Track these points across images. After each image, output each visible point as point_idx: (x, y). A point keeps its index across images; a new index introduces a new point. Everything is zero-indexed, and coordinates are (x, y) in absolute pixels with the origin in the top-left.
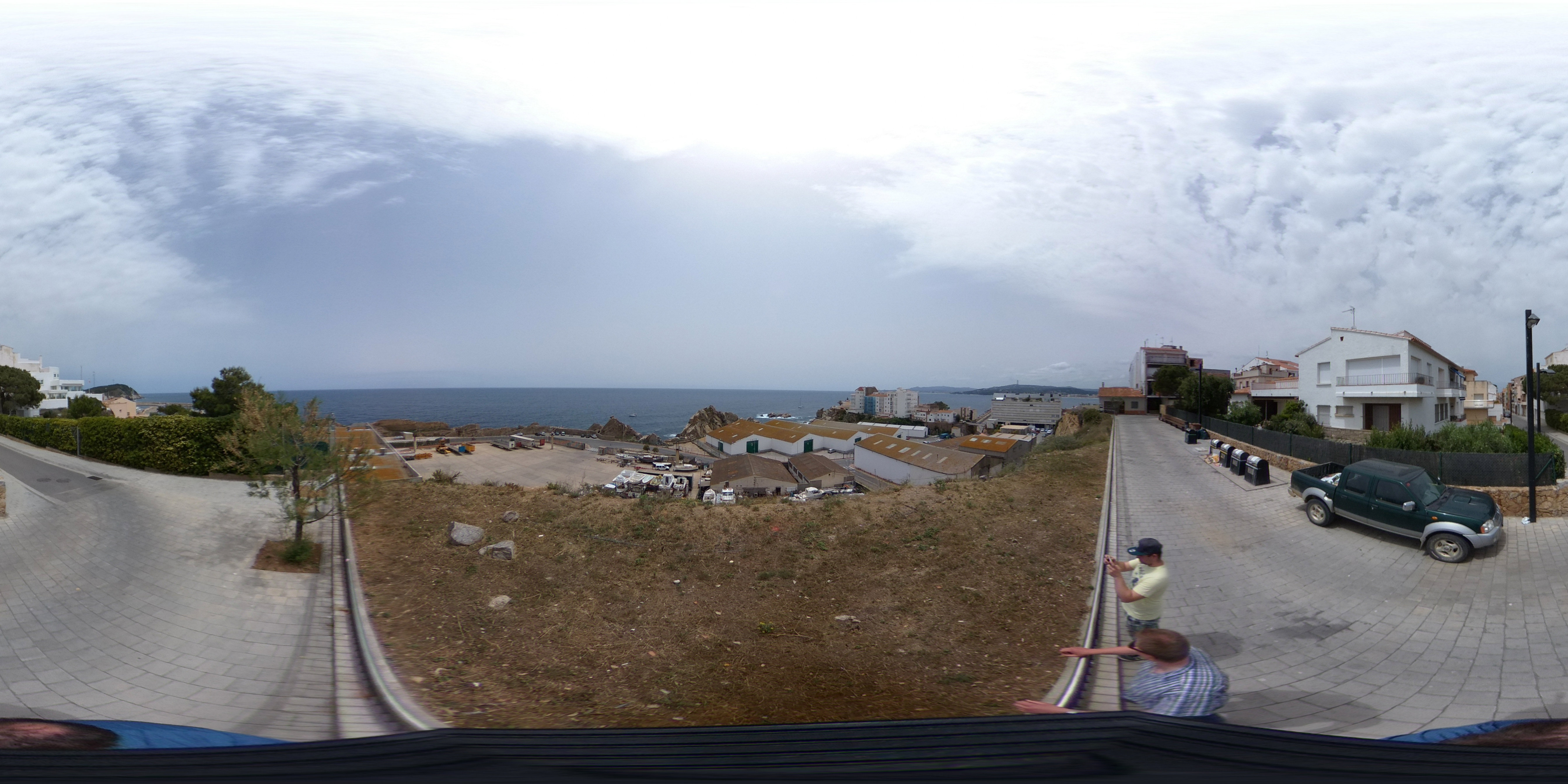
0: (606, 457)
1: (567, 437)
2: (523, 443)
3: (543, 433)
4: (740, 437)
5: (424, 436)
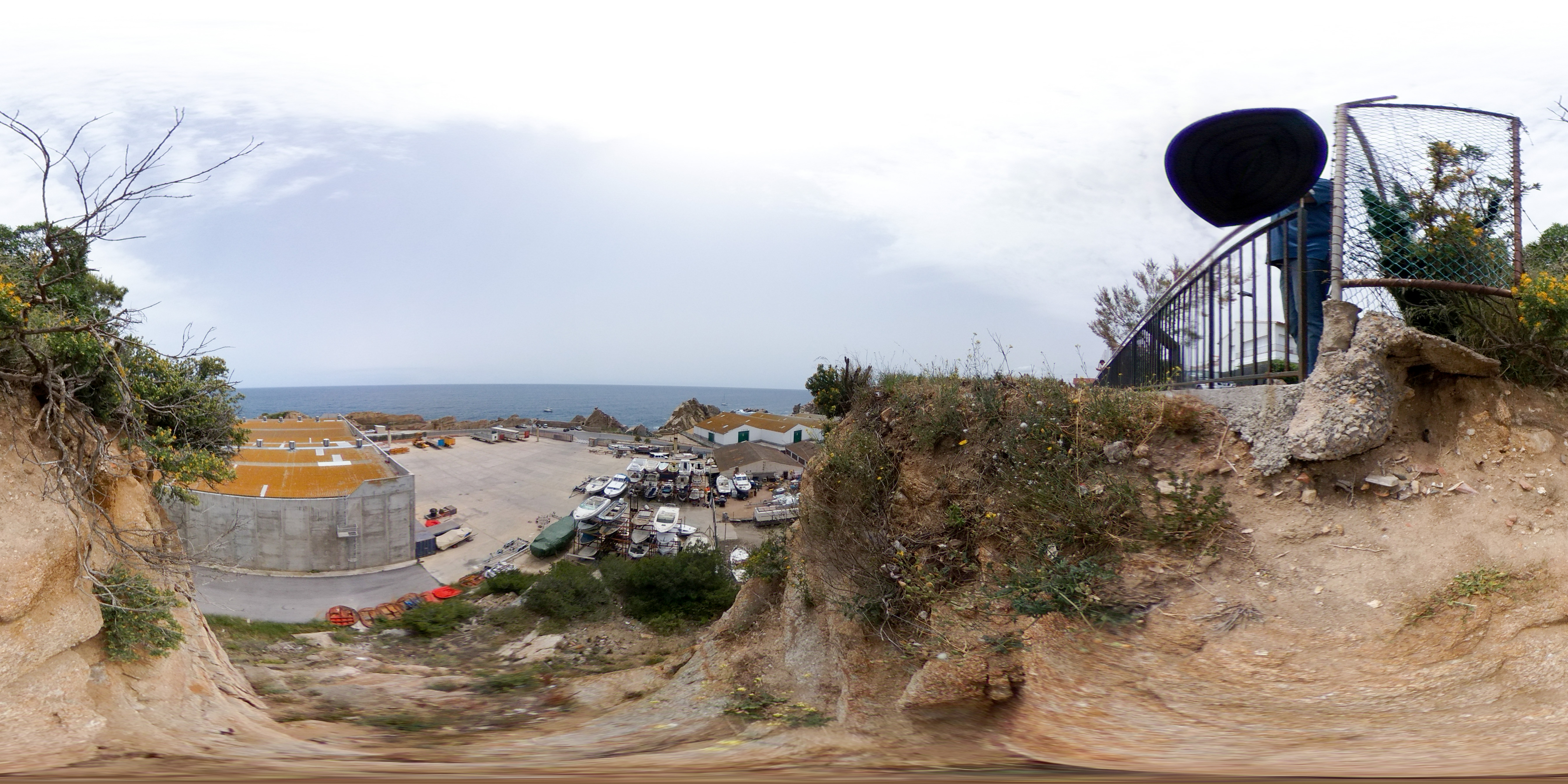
0: (597, 448)
1: (551, 429)
2: (506, 435)
4: (731, 427)
5: (398, 429)
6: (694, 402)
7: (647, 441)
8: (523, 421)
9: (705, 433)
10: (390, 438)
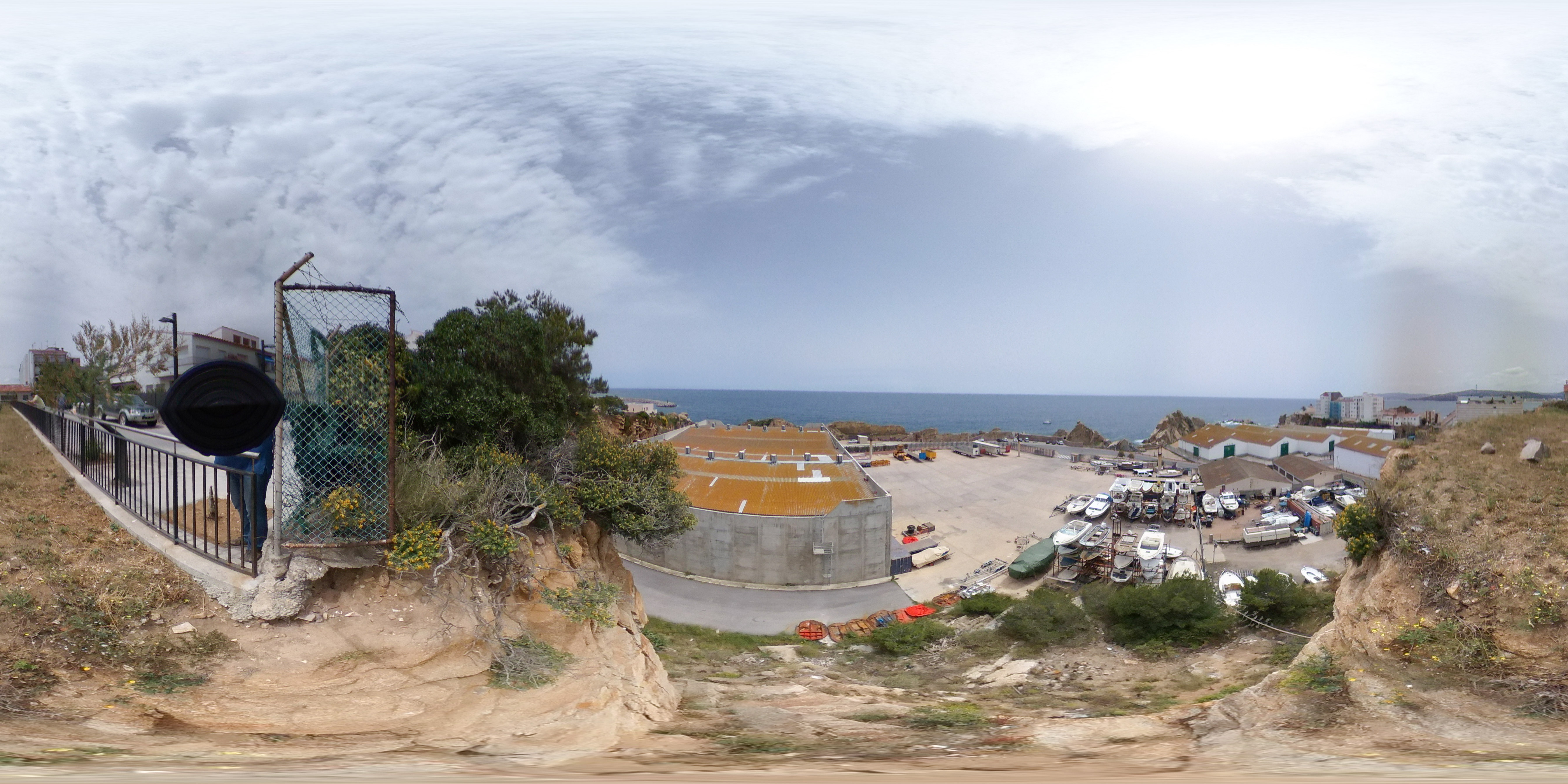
0: (1079, 464)
1: (1031, 443)
2: (987, 450)
3: (1006, 439)
4: (1217, 442)
5: (880, 440)
6: (1178, 415)
7: (1131, 457)
8: (1005, 434)
9: (1190, 448)
10: (871, 450)
